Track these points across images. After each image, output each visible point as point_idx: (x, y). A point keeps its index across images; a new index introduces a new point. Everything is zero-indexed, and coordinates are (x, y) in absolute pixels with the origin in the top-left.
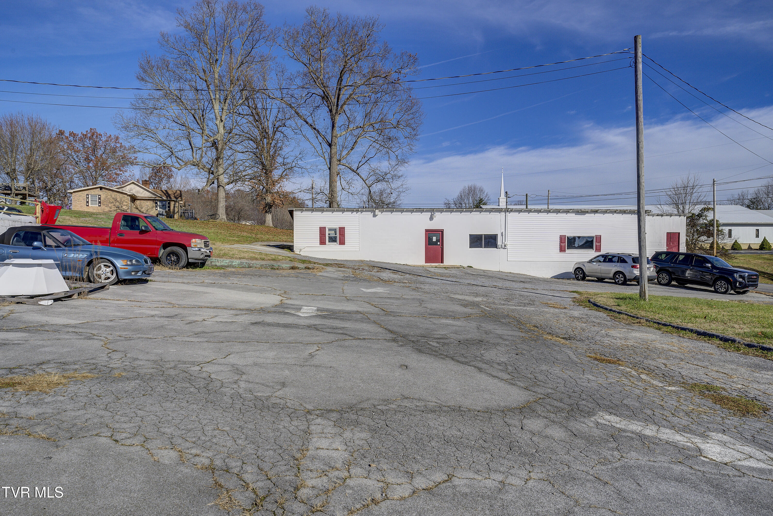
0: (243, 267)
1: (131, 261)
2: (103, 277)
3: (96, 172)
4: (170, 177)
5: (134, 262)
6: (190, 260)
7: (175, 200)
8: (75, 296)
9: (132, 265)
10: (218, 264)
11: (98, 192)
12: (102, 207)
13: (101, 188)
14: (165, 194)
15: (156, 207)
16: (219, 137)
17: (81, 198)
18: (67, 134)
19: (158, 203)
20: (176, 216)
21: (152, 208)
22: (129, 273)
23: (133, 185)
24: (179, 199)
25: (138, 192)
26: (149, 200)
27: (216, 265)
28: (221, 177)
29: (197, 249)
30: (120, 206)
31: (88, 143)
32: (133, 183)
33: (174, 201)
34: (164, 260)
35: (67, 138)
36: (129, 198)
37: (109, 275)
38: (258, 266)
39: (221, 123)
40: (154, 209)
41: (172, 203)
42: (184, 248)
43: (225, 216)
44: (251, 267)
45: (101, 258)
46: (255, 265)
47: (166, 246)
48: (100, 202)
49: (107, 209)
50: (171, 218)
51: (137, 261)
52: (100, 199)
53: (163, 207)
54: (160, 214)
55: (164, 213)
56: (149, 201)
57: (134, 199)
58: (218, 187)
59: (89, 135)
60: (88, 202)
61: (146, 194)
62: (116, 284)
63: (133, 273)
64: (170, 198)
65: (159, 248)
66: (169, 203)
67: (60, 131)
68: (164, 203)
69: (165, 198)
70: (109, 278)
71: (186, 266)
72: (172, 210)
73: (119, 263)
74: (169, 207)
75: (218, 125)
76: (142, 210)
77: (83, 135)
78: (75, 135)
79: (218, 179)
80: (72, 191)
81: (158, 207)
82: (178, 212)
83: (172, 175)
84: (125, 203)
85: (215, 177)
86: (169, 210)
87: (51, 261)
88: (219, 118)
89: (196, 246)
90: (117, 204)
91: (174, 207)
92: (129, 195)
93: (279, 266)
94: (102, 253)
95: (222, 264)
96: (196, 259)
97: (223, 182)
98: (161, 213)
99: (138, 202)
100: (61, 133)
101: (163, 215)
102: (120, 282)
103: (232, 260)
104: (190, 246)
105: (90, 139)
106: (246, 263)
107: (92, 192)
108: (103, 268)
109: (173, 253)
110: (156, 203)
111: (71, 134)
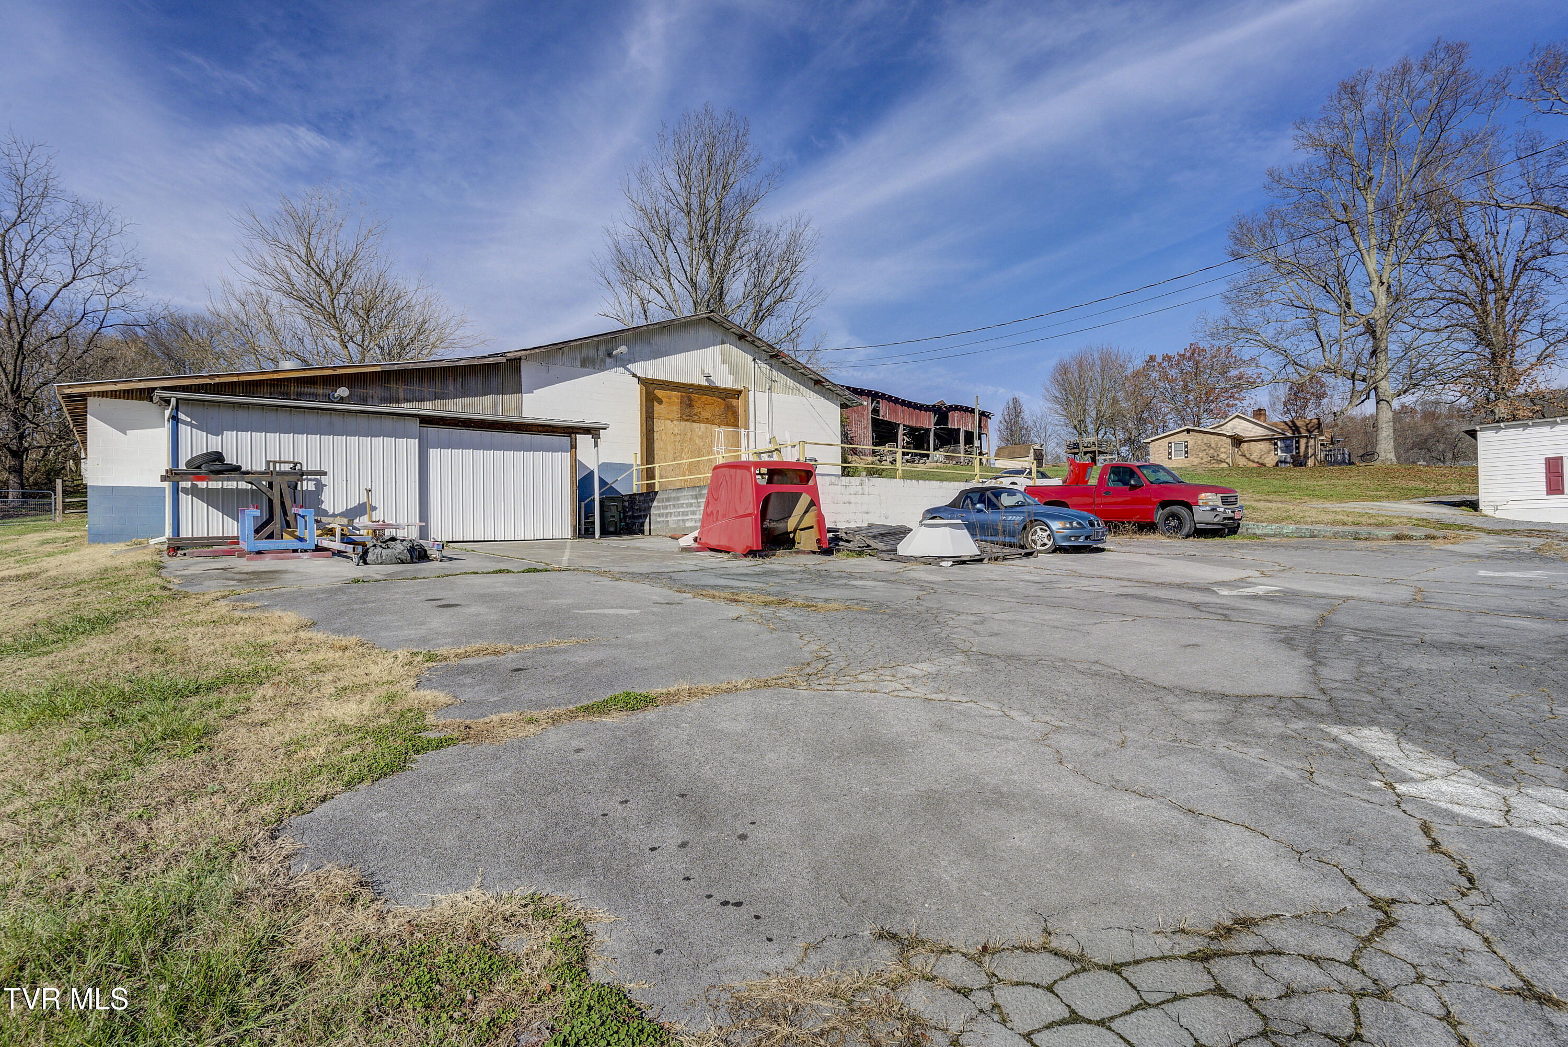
0: (1301, 537)
1: (1071, 523)
2: (1039, 543)
3: (1199, 407)
4: (1320, 397)
5: (1075, 524)
6: (1198, 526)
7: (1307, 434)
8: (985, 561)
9: (1072, 528)
10: (1258, 532)
11: (1184, 437)
12: (1190, 458)
13: (1188, 431)
14: (1290, 427)
15: (1276, 450)
16: (1377, 314)
17: (1161, 448)
18: (1159, 359)
19: (1279, 443)
20: (1310, 463)
21: (1269, 452)
22: (1068, 538)
23: (1237, 419)
24: (1316, 433)
25: (1244, 430)
26: (1263, 440)
27: (1255, 534)
28: (1383, 384)
29: (1208, 508)
30: (1215, 455)
31: (1188, 366)
32: (1238, 416)
33: (1306, 437)
34: (1161, 525)
35: (1160, 364)
36: (1229, 440)
37: (1046, 540)
38: (1328, 534)
39: (1381, 288)
40: (1273, 453)
41: (1303, 442)
42: (1189, 506)
43: (1393, 454)
44: (1315, 536)
45: (1036, 520)
46: (1323, 533)
47: (1164, 505)
48: (1186, 452)
49: (1196, 461)
50: (1301, 465)
51: (1079, 523)
52: (1186, 447)
53: (1287, 449)
54: (1281, 462)
55: (1289, 459)
56: (1262, 443)
57: (1237, 441)
58: (1378, 403)
59: (1188, 354)
60: (1170, 454)
61: (1259, 432)
62: (1054, 551)
63: (1073, 539)
64: (1299, 432)
65: (1153, 509)
66: (1298, 442)
67: (1151, 357)
68: (1288, 442)
69: (1289, 434)
70: (1045, 544)
71: (1193, 534)
72: (1302, 454)
73: (1056, 525)
74: (1298, 448)
75: (1375, 292)
76: (1252, 458)
77: (1180, 355)
78: (1170, 357)
79: (1375, 389)
80: (1149, 440)
81: (1279, 451)
82: (1314, 454)
83: (1325, 393)
84: (1223, 450)
85: (1368, 386)
86: (1298, 453)
87: (960, 521)
88: (1377, 280)
89: (1206, 504)
90: (1212, 451)
91: (1307, 447)
92: (1230, 437)
93: (1370, 534)
94: (1035, 514)
95: (1265, 531)
96: (1207, 524)
97: (1386, 393)
98: (1283, 459)
99: (1245, 446)
100: (1152, 358)
101: (1286, 462)
102: (1057, 549)
103: (1281, 525)
104: (1196, 504)
105: (1190, 359)
106: (1307, 529)
107: (1176, 438)
108: (1039, 532)
109: (1174, 516)
110: (1276, 444)
111: (1167, 358)
